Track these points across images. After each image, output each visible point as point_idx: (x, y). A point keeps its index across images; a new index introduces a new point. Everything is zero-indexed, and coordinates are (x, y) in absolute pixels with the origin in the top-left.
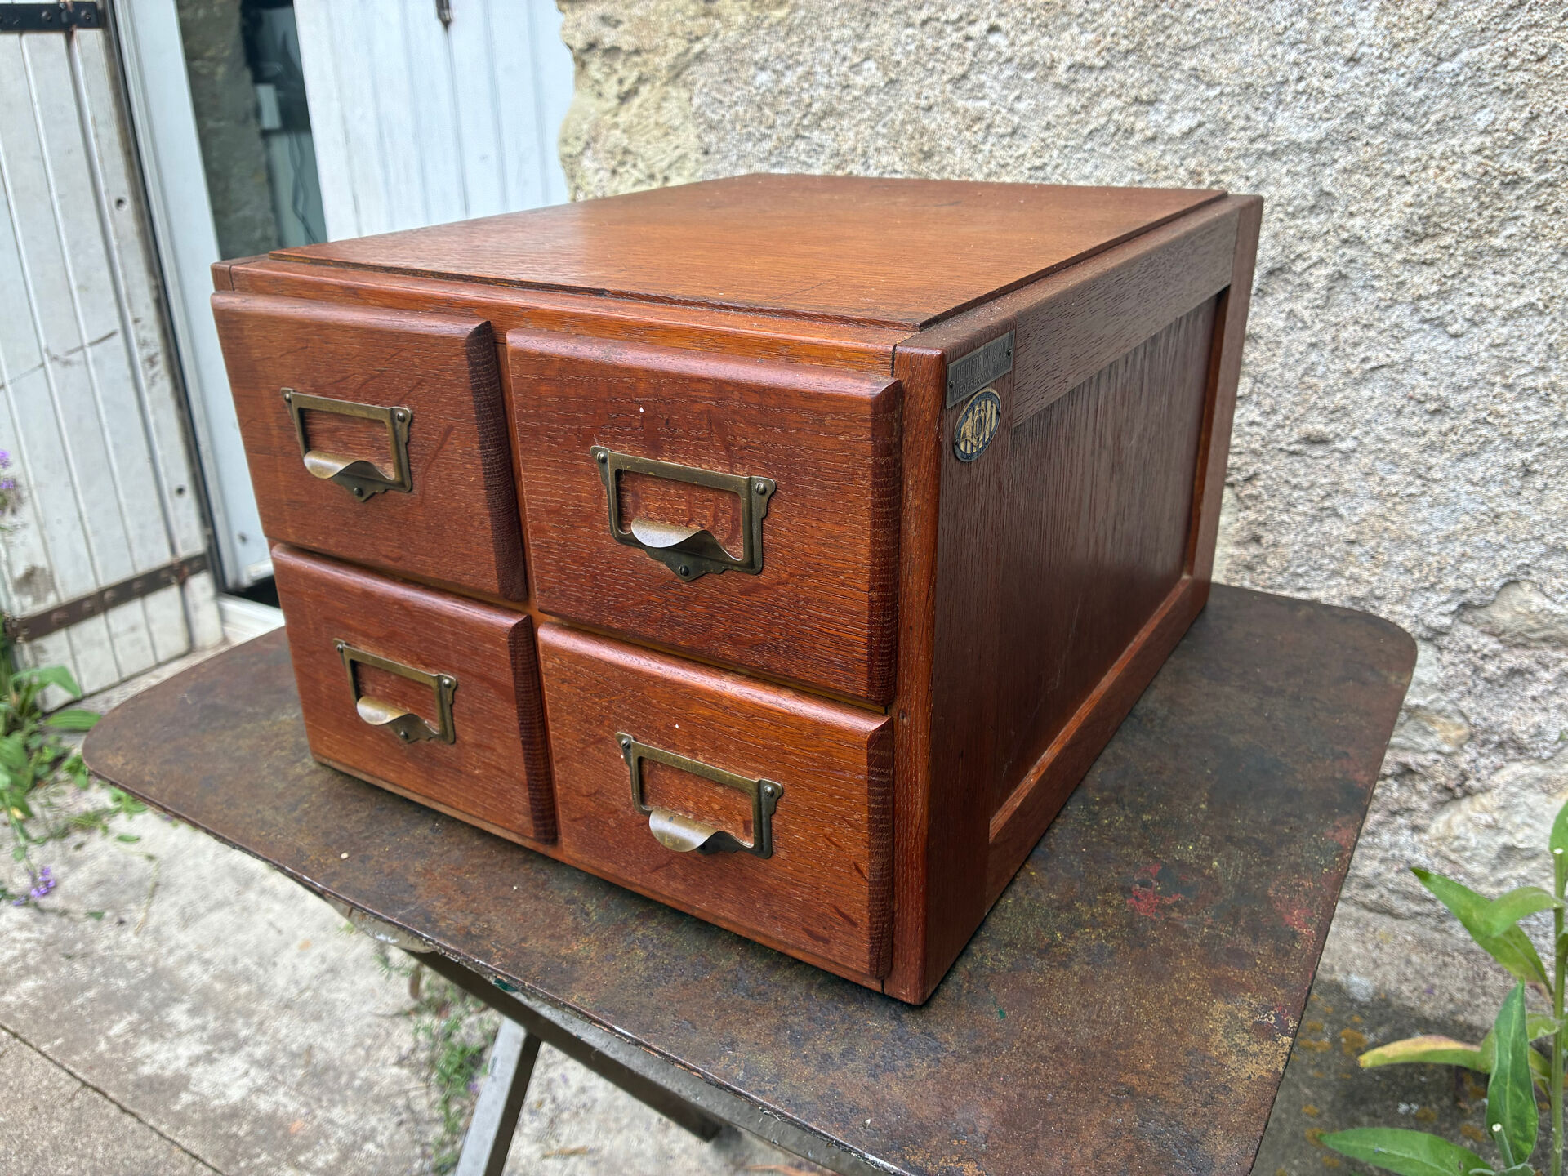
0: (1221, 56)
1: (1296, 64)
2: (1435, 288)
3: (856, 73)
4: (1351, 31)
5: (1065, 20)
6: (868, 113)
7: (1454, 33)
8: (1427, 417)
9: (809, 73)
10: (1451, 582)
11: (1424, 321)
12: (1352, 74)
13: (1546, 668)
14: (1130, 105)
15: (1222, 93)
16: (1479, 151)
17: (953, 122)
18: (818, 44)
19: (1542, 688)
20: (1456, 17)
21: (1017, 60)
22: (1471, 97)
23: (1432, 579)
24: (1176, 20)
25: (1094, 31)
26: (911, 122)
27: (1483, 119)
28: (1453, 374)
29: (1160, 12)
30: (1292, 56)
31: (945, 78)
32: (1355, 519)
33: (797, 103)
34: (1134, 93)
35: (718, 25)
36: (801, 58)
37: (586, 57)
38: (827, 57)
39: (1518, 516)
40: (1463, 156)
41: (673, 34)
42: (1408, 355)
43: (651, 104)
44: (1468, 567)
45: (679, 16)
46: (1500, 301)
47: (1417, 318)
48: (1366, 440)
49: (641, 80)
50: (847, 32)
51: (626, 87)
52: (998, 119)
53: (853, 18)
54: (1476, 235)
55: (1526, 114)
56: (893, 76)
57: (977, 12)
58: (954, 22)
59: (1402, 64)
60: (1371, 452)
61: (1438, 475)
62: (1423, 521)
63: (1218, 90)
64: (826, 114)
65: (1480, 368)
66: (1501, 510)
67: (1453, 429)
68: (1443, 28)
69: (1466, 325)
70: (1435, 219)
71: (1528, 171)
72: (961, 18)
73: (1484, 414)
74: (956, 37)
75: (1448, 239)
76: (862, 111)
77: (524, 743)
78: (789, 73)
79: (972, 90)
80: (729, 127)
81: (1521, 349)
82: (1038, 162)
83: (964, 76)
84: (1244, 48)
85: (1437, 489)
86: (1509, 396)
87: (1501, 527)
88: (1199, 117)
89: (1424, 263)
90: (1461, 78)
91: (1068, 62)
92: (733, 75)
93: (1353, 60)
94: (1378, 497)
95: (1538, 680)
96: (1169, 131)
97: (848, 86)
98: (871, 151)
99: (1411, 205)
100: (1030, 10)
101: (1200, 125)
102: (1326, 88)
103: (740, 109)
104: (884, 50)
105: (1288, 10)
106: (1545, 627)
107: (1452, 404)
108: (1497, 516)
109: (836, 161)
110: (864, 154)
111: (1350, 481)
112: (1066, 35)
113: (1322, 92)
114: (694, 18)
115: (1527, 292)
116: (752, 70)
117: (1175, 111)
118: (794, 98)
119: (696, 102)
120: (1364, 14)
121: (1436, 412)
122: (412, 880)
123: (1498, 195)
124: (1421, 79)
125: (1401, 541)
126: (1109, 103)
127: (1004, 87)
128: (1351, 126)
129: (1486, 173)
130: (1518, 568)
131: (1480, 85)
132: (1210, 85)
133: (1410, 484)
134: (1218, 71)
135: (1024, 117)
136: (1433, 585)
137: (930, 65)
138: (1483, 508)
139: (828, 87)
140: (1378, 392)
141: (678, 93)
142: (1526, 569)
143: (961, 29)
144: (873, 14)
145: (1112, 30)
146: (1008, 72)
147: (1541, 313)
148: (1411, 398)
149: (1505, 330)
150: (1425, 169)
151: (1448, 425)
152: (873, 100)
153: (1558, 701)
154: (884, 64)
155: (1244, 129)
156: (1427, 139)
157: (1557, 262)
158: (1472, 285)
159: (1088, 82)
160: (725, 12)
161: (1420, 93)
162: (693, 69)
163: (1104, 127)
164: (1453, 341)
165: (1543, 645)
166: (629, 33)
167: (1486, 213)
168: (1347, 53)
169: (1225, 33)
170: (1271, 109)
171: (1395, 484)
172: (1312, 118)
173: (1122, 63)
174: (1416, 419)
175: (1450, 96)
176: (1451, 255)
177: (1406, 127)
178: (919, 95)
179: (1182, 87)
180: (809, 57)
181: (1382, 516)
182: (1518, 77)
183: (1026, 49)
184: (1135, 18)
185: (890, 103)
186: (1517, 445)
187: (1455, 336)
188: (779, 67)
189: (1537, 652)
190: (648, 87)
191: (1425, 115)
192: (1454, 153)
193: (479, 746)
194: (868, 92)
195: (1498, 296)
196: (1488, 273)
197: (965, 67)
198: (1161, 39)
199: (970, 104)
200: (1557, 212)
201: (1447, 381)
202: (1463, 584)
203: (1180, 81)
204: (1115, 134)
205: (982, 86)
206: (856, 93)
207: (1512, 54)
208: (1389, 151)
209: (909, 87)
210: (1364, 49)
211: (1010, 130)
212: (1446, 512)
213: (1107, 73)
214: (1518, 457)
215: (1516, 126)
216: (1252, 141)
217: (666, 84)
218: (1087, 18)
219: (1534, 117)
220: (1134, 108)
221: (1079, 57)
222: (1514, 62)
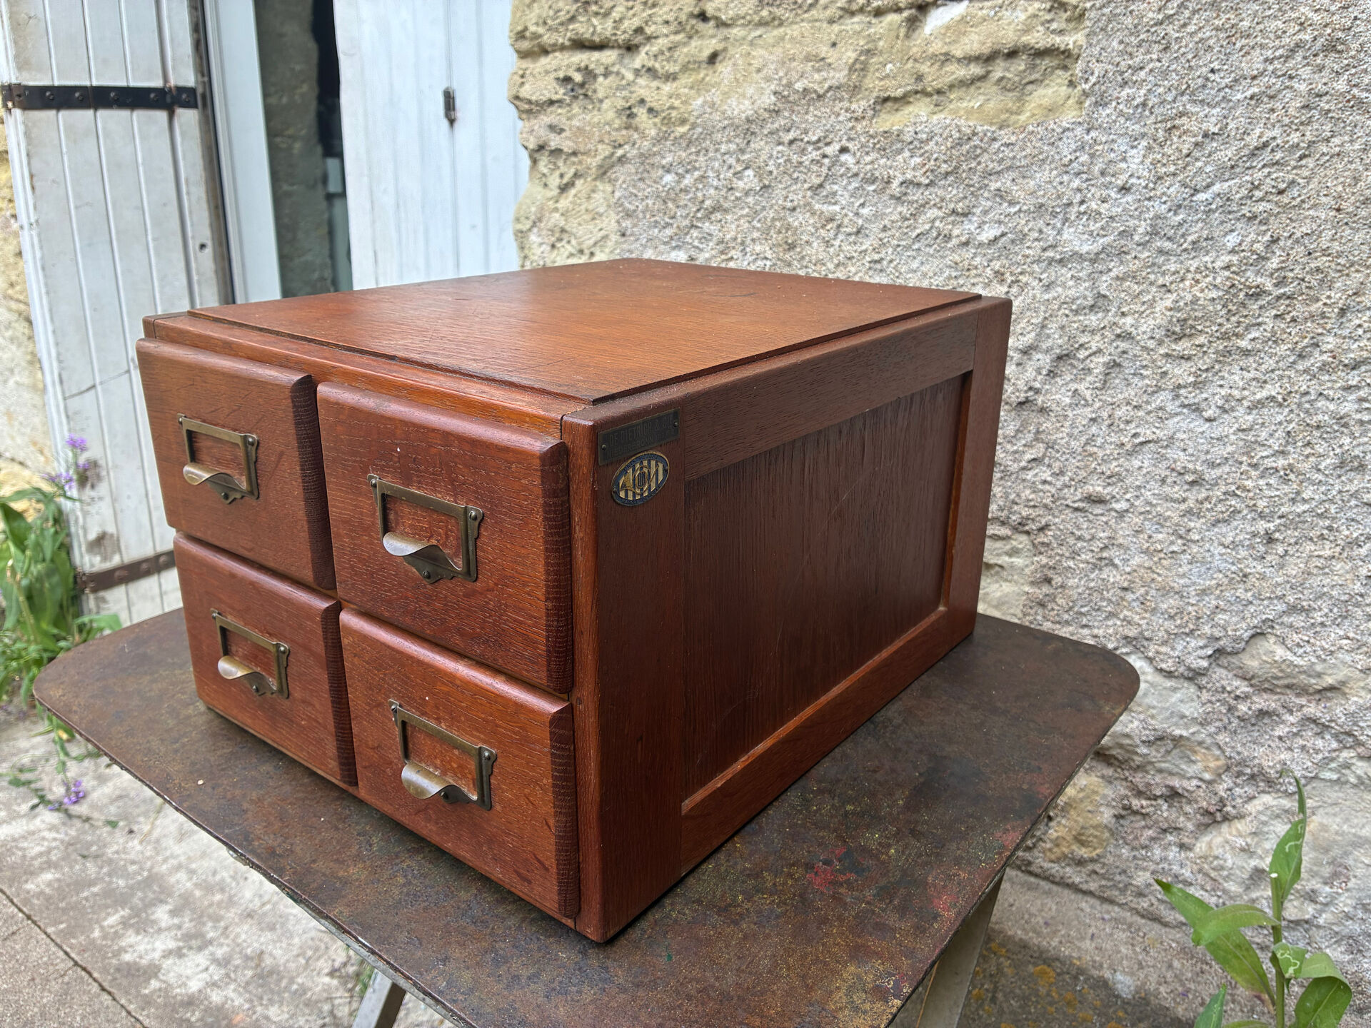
0: (1020, 181)
1: (1079, 190)
2: (1192, 379)
3: (739, 179)
4: (1123, 165)
5: (899, 146)
6: (747, 210)
7: (1208, 169)
8: (1186, 487)
9: (703, 177)
10: (1207, 629)
11: (1184, 406)
12: (1124, 200)
13: (1291, 712)
14: (950, 215)
15: (1020, 211)
16: (1227, 267)
17: (811, 221)
18: (711, 154)
19: (1287, 729)
20: (1210, 155)
21: (862, 175)
22: (1222, 222)
23: (1192, 627)
24: (985, 151)
25: (922, 155)
26: (780, 219)
27: (1232, 240)
28: (1208, 452)
29: (972, 143)
30: (1076, 183)
31: (806, 186)
32: (1128, 569)
34: (952, 206)
35: (636, 136)
36: (697, 165)
37: (537, 156)
38: (717, 165)
39: (1263, 577)
40: (1214, 271)
41: (601, 141)
42: (1170, 433)
43: (583, 194)
44: (1221, 618)
45: (607, 128)
46: (1246, 393)
47: (1177, 403)
48: (1137, 503)
49: (576, 175)
50: (733, 147)
51: (565, 180)
52: (846, 221)
53: (738, 136)
54: (1225, 336)
55: (1267, 237)
56: (767, 183)
57: (832, 136)
58: (814, 143)
59: (1164, 194)
60: (1141, 513)
61: (1197, 537)
62: (1184, 576)
63: (1017, 208)
64: (716, 208)
65: (1230, 449)
66: (1249, 570)
67: (1207, 499)
68: (1199, 164)
69: (1218, 411)
70: (1190, 322)
71: (1269, 286)
72: (819, 140)
73: (1233, 488)
74: (815, 155)
75: (1202, 339)
76: (742, 208)
77: (333, 702)
78: (688, 176)
79: (827, 197)
80: (641, 215)
81: (1264, 435)
82: (876, 257)
83: (821, 186)
84: (1038, 175)
85: (1195, 549)
86: (1253, 473)
87: (1249, 586)
88: (1003, 228)
89: (1182, 357)
90: (1214, 206)
91: (901, 179)
92: (645, 175)
93: (1125, 189)
94: (1146, 552)
95: (1283, 722)
96: (979, 238)
97: (732, 189)
98: (748, 241)
99: (1171, 309)
100: (872, 137)
101: (1003, 235)
102: (1102, 211)
103: (650, 202)
104: (760, 162)
105: (1073, 146)
106: (1288, 676)
107: (1207, 477)
108: (1245, 576)
109: (721, 247)
110: (743, 243)
111: (1124, 537)
112: (900, 158)
113: (1100, 214)
114: (617, 130)
115: (1268, 386)
116: (661, 172)
117: (984, 223)
118: (691, 195)
119: (617, 194)
120: (1135, 151)
121: (1193, 483)
122: (245, 806)
123: (1243, 305)
124: (1180, 206)
125: (1166, 591)
126: (932, 213)
127: (852, 196)
128: (1123, 242)
129: (1233, 286)
130: (1264, 622)
131: (1230, 213)
132: (1011, 203)
133: (1172, 543)
134: (1016, 192)
135: (867, 220)
136: (1192, 631)
137: (795, 175)
138: (1233, 568)
139: (716, 188)
140: (1146, 464)
141: (602, 186)
142: (1270, 623)
143: (819, 148)
144: (753, 133)
145: (935, 156)
146: (855, 185)
147: (1280, 405)
148: (1173, 470)
149: (1250, 418)
150: (1182, 280)
151: (1202, 496)
152: (750, 200)
153: (1301, 742)
154: (759, 173)
155: (1037, 240)
156: (1185, 255)
157: (1294, 363)
158: (1223, 378)
159: (916, 195)
160: (642, 126)
161: (1179, 218)
162: (615, 169)
163: (928, 232)
164: (1208, 424)
165: (1288, 691)
166: (569, 139)
167: (1233, 319)
168: (1120, 183)
169: (1023, 162)
170: (1059, 225)
171: (1160, 542)
172: (1091, 234)
173: (943, 182)
174: (1177, 488)
175: (1203, 221)
176: (1205, 352)
177: (1168, 245)
178: (786, 198)
179: (989, 203)
180: (703, 164)
181: (1150, 568)
182: (1262, 207)
183: (869, 167)
184: (953, 147)
185: (764, 204)
186: (1262, 516)
187: (1209, 420)
188: (680, 171)
189: (1282, 697)
190: (582, 181)
191: (1183, 236)
192: (1207, 268)
193: (304, 702)
194: (747, 194)
195: (1244, 389)
196: (1236, 368)
197: (822, 179)
198: (973, 165)
199: (825, 208)
200: (1294, 320)
201: (1203, 457)
202: (1217, 633)
203: (988, 199)
204: (936, 238)
205: (834, 194)
206: (738, 194)
207: (1257, 188)
208: (1154, 264)
209: (779, 192)
210: (1133, 180)
211: (855, 230)
212: (1203, 570)
213: (931, 189)
214: (1262, 526)
215: (1259, 247)
216: (1044, 250)
217: (595, 179)
218: (916, 145)
219: (1275, 241)
220: (952, 218)
221: (909, 176)
222: (1258, 194)
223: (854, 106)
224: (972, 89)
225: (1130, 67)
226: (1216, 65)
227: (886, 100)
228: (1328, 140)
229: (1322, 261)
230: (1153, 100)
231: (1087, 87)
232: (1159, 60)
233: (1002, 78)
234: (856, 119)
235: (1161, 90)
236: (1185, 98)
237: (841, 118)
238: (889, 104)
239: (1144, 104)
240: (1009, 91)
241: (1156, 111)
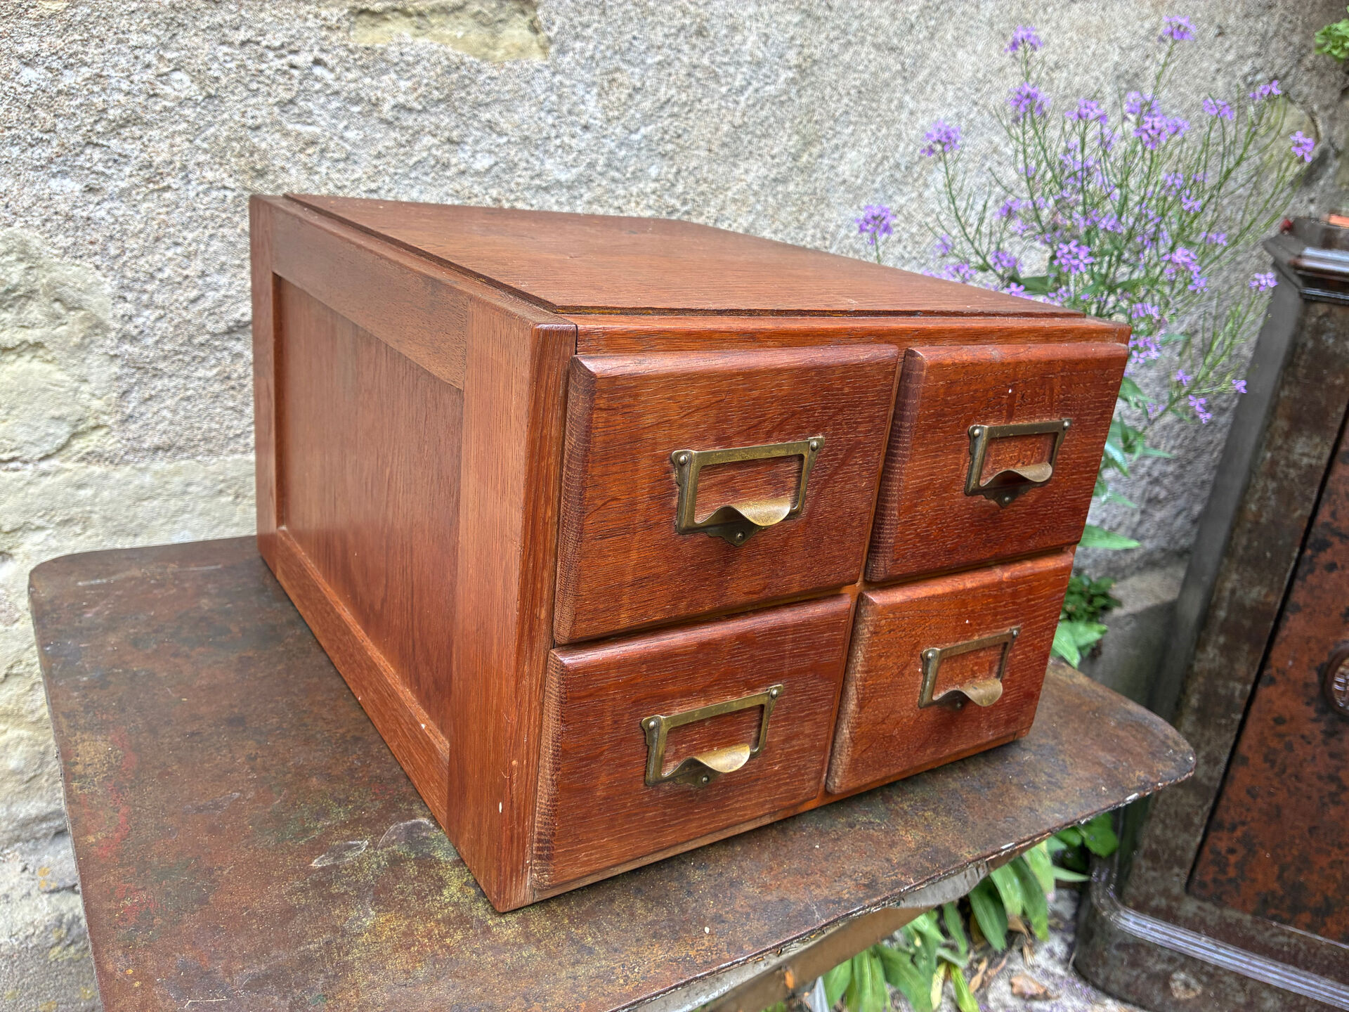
0: (506, 114)
1: (554, 126)
3: (165, 83)
4: (582, 107)
5: (383, 65)
6: (184, 125)
7: (637, 115)
9: (99, 76)
12: (586, 137)
14: (444, 143)
15: (509, 142)
16: (654, 192)
17: (284, 144)
18: (110, 46)
20: (637, 105)
21: (344, 94)
22: (647, 158)
24: (473, 81)
25: (410, 79)
26: (237, 140)
27: (653, 171)
29: (461, 73)
30: (551, 119)
31: (271, 100)
33: (87, 106)
34: (447, 134)
36: (86, 59)
38: (123, 61)
40: (646, 195)
50: (150, 40)
52: (332, 145)
53: (156, 25)
55: (674, 170)
56: (212, 92)
57: (299, 43)
58: (275, 49)
59: (613, 133)
68: (632, 111)
72: (282, 46)
74: (279, 63)
76: (176, 123)
78: (70, 73)
79: (299, 115)
82: (373, 186)
83: (291, 102)
84: (520, 110)
88: (495, 158)
90: (642, 145)
91: (393, 102)
93: (586, 128)
96: (475, 167)
97: (155, 95)
98: (191, 165)
100: (351, 51)
101: (496, 164)
102: (573, 145)
104: (197, 63)
105: (544, 86)
109: (145, 173)
110: (184, 167)
112: (386, 79)
113: (571, 147)
116: (15, 64)
117: (476, 152)
118: (80, 100)
120: (589, 96)
124: (622, 144)
126: (427, 140)
127: (333, 117)
128: (589, 172)
131: (651, 150)
132: (500, 134)
134: (504, 125)
135: (354, 145)
137: (254, 86)
139: (127, 93)
143: (282, 56)
144: (181, 25)
145: (425, 81)
146: (335, 104)
152: (189, 112)
154: (198, 78)
156: (628, 183)
159: (409, 120)
161: (623, 153)
163: (425, 160)
168: (583, 122)
169: (507, 97)
170: (541, 156)
172: (565, 164)
173: (434, 110)
175: (637, 156)
177: (617, 175)
178: (244, 114)
179: (480, 133)
180: (98, 59)
182: (669, 147)
183: (352, 86)
184: (443, 75)
185: (211, 118)
188: (55, 65)
191: (626, 167)
194: (181, 104)
197: (294, 94)
198: (463, 94)
199: (298, 127)
203: (477, 129)
204: (434, 167)
205: (310, 113)
206: (167, 104)
207: (666, 132)
209: (233, 106)
210: (592, 121)
211: (344, 156)
213: (423, 115)
215: (671, 177)
216: (532, 178)
218: (404, 67)
219: (679, 172)
220: (446, 147)
221: (401, 99)
222: (667, 137)
223: (324, 13)
224: (452, 17)
225: (581, 23)
226: (635, 33)
227: (362, 12)
228: (700, 101)
229: (704, 187)
230: (598, 56)
231: (552, 34)
232: (599, 22)
233: (479, 12)
234: (329, 28)
235: (602, 47)
236: (618, 57)
237: (309, 24)
238: (364, 17)
239: (592, 57)
240: (484, 25)
241: (602, 64)
